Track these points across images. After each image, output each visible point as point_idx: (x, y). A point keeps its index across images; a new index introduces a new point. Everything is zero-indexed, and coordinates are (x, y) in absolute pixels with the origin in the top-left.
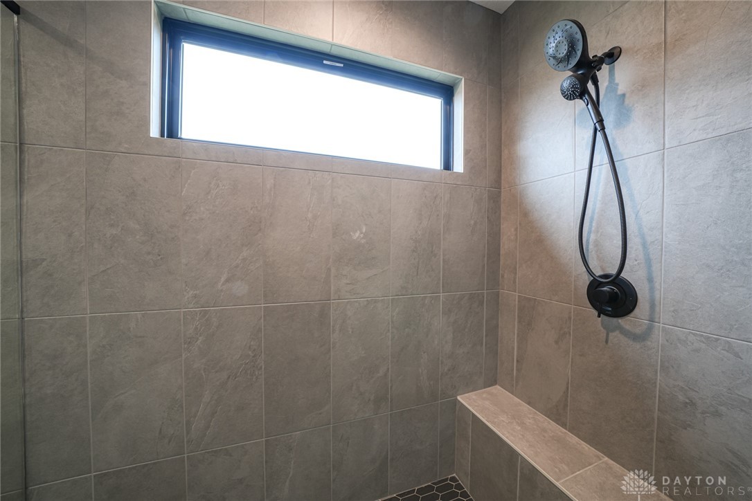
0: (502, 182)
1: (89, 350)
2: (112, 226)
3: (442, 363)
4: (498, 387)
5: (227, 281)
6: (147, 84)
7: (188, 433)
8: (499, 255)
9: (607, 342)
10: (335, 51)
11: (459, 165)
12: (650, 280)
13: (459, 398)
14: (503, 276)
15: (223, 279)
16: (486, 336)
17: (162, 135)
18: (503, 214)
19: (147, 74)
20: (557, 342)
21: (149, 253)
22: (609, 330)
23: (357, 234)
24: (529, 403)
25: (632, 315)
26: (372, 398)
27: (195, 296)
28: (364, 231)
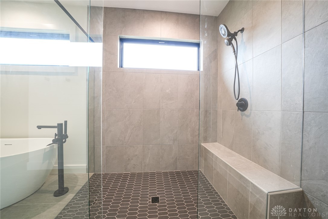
0: (218, 73)
1: (105, 117)
2: (110, 89)
3: (195, 132)
4: (217, 143)
5: (134, 102)
6: (117, 56)
7: (125, 140)
8: (217, 98)
9: (242, 119)
10: (162, 39)
11: (202, 69)
12: (251, 98)
13: (202, 144)
14: (218, 105)
15: (133, 102)
16: (212, 125)
17: (120, 67)
18: (218, 84)
19: (117, 53)
20: (231, 123)
21: (117, 95)
22: (242, 115)
23: (168, 91)
24: (225, 146)
25: (247, 110)
26: (172, 139)
27: (127, 106)
28: (170, 90)
